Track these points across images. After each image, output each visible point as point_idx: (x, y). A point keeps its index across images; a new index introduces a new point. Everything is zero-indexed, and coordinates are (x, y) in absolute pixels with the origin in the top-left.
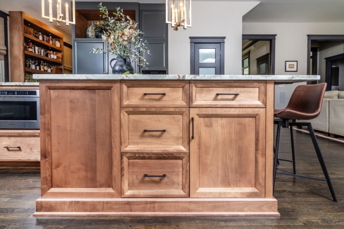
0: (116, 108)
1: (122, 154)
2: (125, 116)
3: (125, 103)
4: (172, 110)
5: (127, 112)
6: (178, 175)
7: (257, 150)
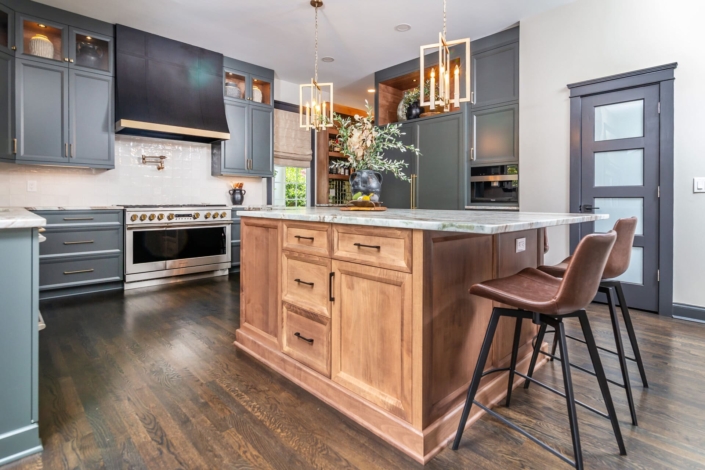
0: (280, 249)
1: (283, 303)
2: (285, 261)
3: (285, 245)
4: (317, 259)
5: (287, 256)
6: (323, 344)
7: (402, 340)
